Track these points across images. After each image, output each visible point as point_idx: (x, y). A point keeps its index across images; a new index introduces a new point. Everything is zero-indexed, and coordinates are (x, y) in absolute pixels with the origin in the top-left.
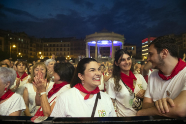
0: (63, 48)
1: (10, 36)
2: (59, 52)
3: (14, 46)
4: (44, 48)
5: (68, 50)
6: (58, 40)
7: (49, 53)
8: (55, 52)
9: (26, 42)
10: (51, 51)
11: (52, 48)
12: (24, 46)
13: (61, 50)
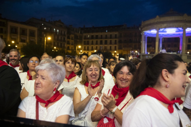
0: (109, 41)
1: (45, 26)
2: (103, 46)
3: (49, 38)
4: (83, 40)
5: (115, 43)
6: (102, 29)
7: (90, 47)
8: (98, 46)
9: (63, 33)
10: (92, 44)
11: (95, 41)
12: (60, 38)
13: (106, 43)
